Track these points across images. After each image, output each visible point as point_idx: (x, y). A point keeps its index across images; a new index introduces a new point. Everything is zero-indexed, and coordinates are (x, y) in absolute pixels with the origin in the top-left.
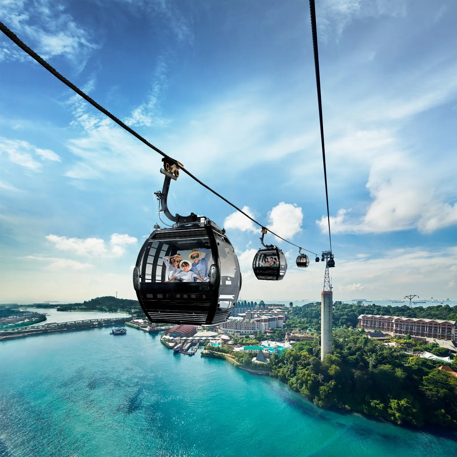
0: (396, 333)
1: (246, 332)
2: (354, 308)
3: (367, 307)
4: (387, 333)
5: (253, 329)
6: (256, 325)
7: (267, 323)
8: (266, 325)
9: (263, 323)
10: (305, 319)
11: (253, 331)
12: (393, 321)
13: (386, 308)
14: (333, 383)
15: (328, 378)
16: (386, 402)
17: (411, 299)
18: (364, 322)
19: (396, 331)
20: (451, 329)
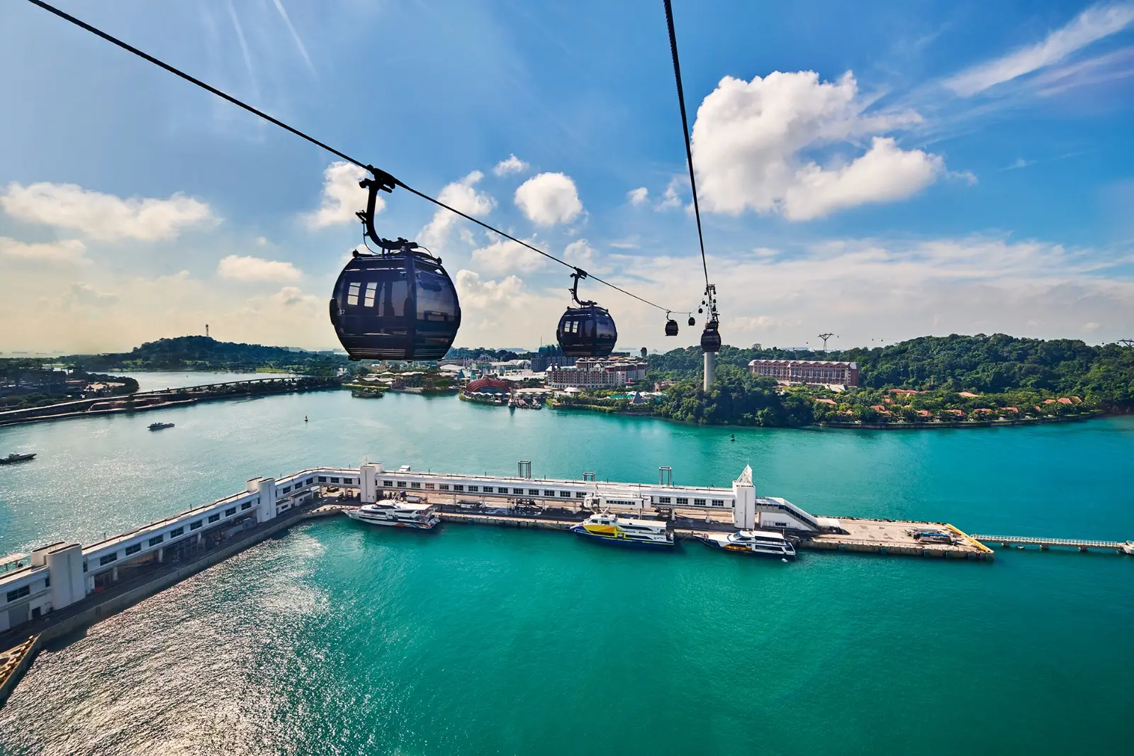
0: (792, 381)
1: (593, 386)
2: (746, 353)
3: (765, 351)
4: (783, 382)
5: (603, 382)
6: (609, 375)
7: (625, 373)
8: (623, 375)
9: (619, 372)
10: (676, 371)
11: (604, 385)
12: (789, 366)
13: (791, 353)
14: (715, 406)
15: (711, 402)
16: (754, 414)
17: (825, 340)
18: (756, 371)
19: (792, 379)
20: (844, 371)
